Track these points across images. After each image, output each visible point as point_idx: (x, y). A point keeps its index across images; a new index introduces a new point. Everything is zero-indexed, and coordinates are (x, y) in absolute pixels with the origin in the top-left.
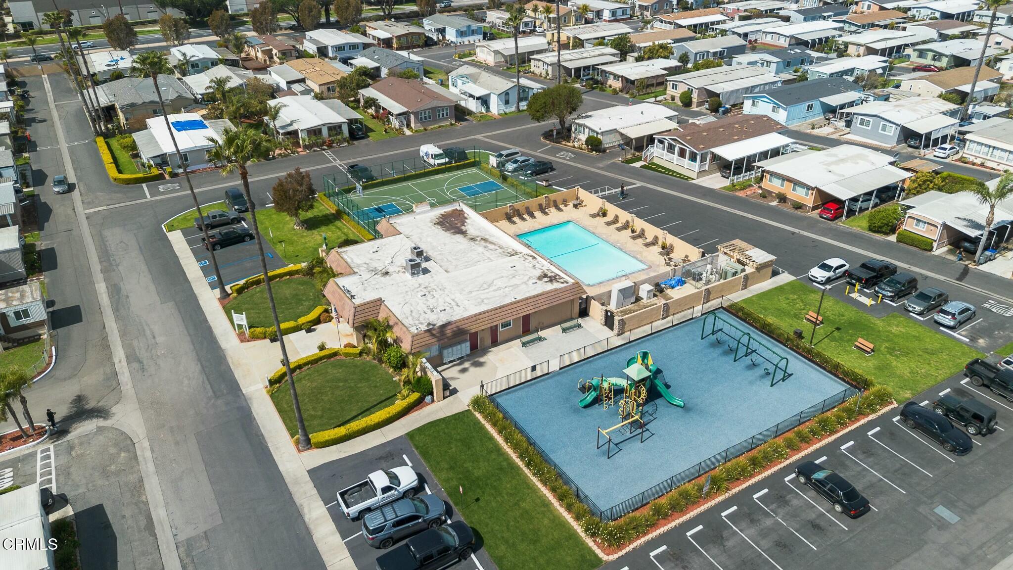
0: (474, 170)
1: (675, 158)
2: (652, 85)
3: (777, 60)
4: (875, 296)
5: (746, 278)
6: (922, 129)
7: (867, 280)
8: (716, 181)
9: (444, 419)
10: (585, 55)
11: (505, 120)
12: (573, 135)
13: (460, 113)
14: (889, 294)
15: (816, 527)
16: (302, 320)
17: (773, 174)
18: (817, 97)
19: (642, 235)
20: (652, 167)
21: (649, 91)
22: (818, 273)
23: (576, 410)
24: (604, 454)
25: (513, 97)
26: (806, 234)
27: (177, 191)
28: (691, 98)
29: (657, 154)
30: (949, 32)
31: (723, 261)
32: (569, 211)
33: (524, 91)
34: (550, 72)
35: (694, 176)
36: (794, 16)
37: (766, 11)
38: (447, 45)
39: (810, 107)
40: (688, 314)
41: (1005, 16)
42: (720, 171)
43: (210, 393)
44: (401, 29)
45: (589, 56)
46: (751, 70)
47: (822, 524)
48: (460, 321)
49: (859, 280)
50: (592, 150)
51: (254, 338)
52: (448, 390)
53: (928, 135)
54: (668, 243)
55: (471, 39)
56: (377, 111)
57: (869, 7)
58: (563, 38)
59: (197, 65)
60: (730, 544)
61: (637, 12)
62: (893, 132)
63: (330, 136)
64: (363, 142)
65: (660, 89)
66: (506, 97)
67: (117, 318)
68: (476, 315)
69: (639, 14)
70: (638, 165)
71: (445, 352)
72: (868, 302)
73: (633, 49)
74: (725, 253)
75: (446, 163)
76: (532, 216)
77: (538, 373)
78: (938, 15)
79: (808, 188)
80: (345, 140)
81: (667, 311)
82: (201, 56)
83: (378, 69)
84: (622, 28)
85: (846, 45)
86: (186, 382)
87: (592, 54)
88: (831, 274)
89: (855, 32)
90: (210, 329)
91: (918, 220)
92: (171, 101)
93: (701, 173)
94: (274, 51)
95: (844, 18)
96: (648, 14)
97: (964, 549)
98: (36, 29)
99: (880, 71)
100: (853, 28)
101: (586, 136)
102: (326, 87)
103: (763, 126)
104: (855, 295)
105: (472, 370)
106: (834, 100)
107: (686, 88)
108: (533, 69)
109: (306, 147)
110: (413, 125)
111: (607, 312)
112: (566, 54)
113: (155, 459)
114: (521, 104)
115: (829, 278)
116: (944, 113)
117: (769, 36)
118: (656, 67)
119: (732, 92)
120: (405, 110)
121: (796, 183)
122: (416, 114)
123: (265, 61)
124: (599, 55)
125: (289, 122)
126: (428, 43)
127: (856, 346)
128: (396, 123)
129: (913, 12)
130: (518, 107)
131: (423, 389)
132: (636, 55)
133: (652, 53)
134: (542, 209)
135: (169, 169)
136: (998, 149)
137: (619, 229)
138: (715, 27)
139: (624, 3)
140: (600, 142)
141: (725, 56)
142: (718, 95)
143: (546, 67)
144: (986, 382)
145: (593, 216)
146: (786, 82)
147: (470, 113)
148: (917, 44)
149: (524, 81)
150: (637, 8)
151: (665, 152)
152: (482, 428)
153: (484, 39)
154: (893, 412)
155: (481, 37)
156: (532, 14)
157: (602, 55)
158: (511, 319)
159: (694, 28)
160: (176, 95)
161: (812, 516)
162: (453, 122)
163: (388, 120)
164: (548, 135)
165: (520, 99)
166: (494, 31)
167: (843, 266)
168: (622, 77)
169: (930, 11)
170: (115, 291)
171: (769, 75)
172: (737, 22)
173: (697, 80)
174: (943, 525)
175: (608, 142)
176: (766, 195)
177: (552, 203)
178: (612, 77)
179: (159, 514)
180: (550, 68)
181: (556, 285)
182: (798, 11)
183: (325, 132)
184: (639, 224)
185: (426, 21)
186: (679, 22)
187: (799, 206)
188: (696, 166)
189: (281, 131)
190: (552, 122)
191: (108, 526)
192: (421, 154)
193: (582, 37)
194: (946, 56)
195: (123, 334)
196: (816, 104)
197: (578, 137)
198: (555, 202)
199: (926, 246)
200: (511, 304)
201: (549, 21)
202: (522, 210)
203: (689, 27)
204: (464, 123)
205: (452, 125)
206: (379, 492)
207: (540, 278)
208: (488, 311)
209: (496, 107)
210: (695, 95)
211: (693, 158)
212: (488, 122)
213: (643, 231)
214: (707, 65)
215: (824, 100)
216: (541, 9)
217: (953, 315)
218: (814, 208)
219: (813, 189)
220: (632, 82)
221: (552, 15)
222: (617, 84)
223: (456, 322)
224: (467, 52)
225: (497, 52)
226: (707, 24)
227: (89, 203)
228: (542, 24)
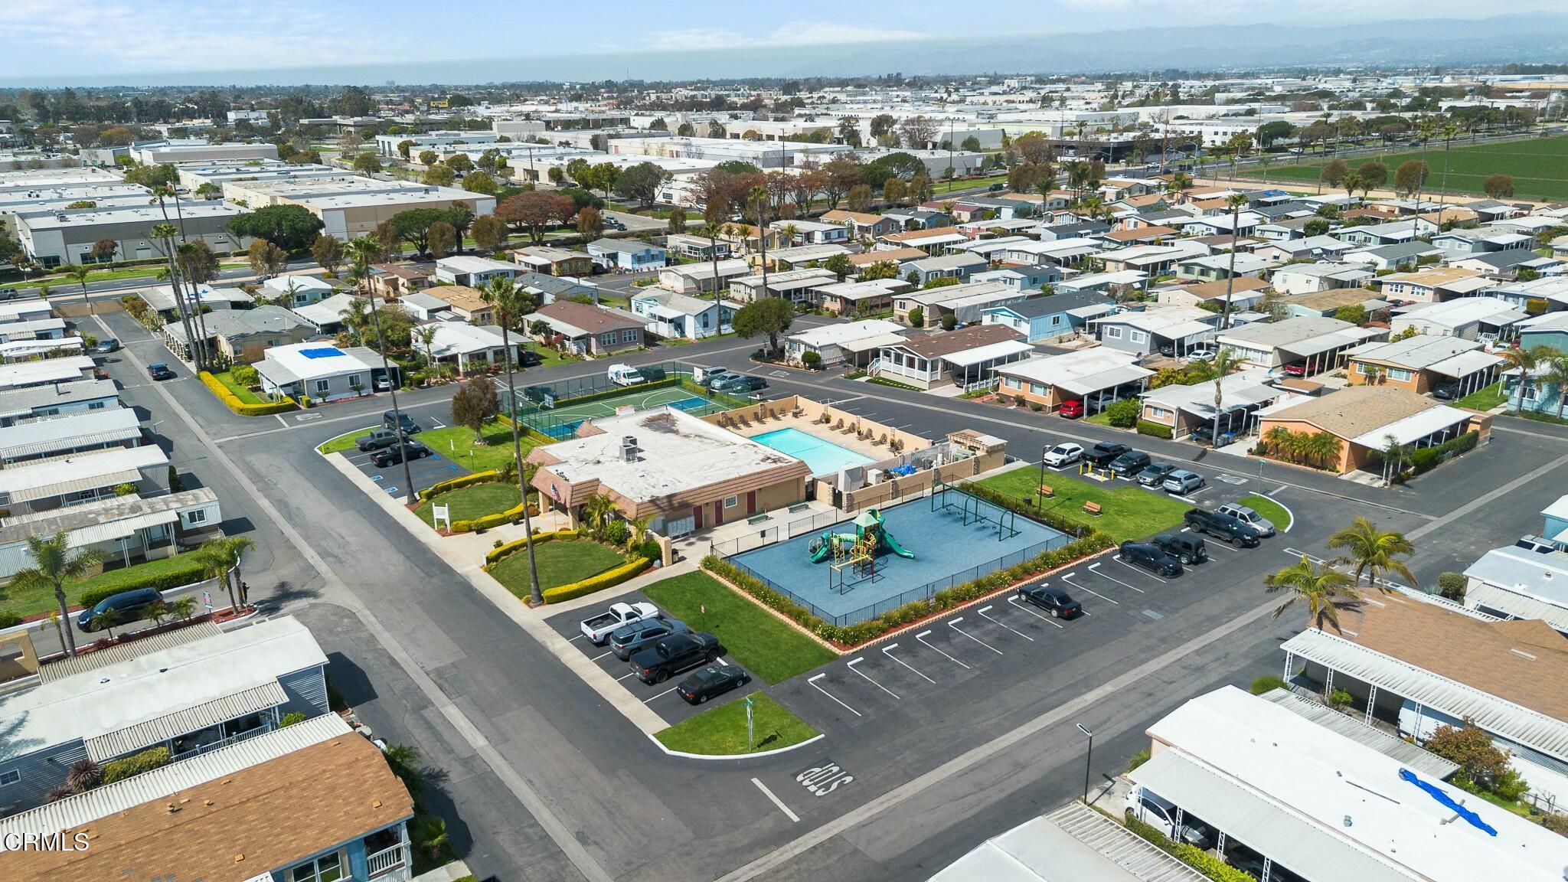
0: (675, 389)
1: (904, 369)
2: (877, 306)
3: (1020, 276)
4: (1108, 475)
5: (977, 460)
6: (1173, 334)
7: (1100, 459)
8: (951, 391)
9: (676, 578)
10: (795, 277)
11: (703, 344)
12: (787, 354)
13: (651, 339)
14: (1121, 469)
15: (1034, 627)
16: (508, 513)
17: (1008, 376)
18: (1062, 309)
19: (869, 435)
20: (878, 381)
21: (873, 312)
22: (1052, 457)
23: (808, 566)
24: (836, 592)
25: (713, 319)
26: (1044, 431)
27: (319, 420)
28: (922, 317)
29: (885, 367)
30: (1221, 247)
31: (954, 449)
32: (788, 420)
33: (725, 312)
34: (754, 296)
35: (925, 386)
36: (1044, 233)
37: (1013, 230)
38: (620, 273)
39: (1056, 321)
40: (918, 494)
41: (1289, 230)
42: (954, 381)
43: (422, 574)
44: (562, 254)
45: (800, 278)
46: (991, 286)
47: (1039, 624)
48: (684, 493)
49: (1092, 459)
50: (810, 368)
51: (457, 531)
52: (676, 557)
53: (1181, 341)
54: (897, 440)
55: (652, 265)
56: (547, 338)
57: (1136, 224)
58: (768, 261)
59: (304, 298)
60: (954, 641)
61: (857, 234)
62: (1144, 341)
63: (496, 361)
64: (535, 368)
65: (886, 310)
66: (704, 319)
67: (294, 526)
68: (700, 488)
69: (858, 236)
70: (863, 379)
71: (670, 525)
72: (1101, 479)
73: (852, 270)
74: (956, 442)
75: (641, 382)
76: (747, 424)
77: (767, 540)
78: (1214, 231)
79: (1045, 386)
80: (512, 367)
81: (896, 493)
82: (311, 287)
83: (540, 296)
84: (837, 250)
85: (1105, 261)
86: (392, 568)
87: (803, 276)
88: (1065, 456)
89: (1115, 249)
90: (404, 529)
91: (1156, 408)
92: (289, 330)
93: (933, 383)
94: (401, 281)
95: (1102, 234)
96: (870, 236)
97: (1164, 634)
98: (63, 265)
99: (1137, 286)
100: (1113, 246)
101: (803, 351)
102: (480, 314)
103: (1001, 334)
104: (1090, 475)
105: (699, 543)
106: (1081, 312)
107: (915, 306)
108: (732, 294)
109: (467, 374)
110: (594, 350)
111: (834, 490)
112: (772, 277)
113: (381, 622)
114: (722, 327)
115: (1063, 461)
116: (1201, 320)
117: (1015, 255)
118: (880, 287)
119: (969, 308)
120: (585, 332)
121: (1034, 383)
122: (598, 337)
123: (388, 293)
124: (812, 277)
125: (445, 347)
126: (597, 271)
127: (1084, 510)
128: (574, 349)
129: (1187, 228)
130: (719, 330)
131: (652, 554)
132: (856, 276)
133: (875, 274)
134: (758, 418)
135: (305, 398)
136: (1251, 350)
137: (845, 433)
138: (952, 246)
139: (840, 224)
140: (818, 358)
141: (962, 275)
142: (952, 311)
143: (748, 290)
144: (1203, 527)
145: (816, 423)
146: (1030, 297)
147: (662, 338)
148: (1185, 259)
149: (723, 303)
150: (856, 231)
151: (893, 363)
152: (715, 581)
153: (667, 265)
154: (1114, 553)
155: (663, 263)
156: (726, 237)
157: (816, 277)
158: (735, 495)
159: (927, 248)
160: (294, 325)
161: (1032, 621)
162: (642, 346)
163: (563, 346)
164: (759, 356)
165: (722, 322)
166: (680, 258)
167: (1078, 449)
168: (841, 297)
169: (1205, 227)
170: (282, 505)
171: (1014, 291)
172: (978, 241)
173: (927, 298)
174: (1148, 621)
175: (827, 357)
176: (1003, 399)
177: (768, 413)
178: (829, 298)
179: (400, 656)
180: (754, 292)
181: (779, 464)
182: (1049, 229)
183: (490, 356)
184: (865, 424)
185: (590, 247)
186: (906, 242)
187: (1038, 408)
188: (926, 375)
189: (437, 356)
190: (762, 343)
191: (351, 665)
192: (610, 376)
193: (790, 260)
194: (1214, 270)
195: (307, 538)
196: (1063, 316)
197: (794, 355)
198: (772, 411)
199: (1165, 434)
200: (736, 479)
201: (747, 245)
202: (736, 419)
203: (920, 247)
204: (655, 348)
205: (641, 349)
206: (623, 617)
207: (763, 460)
208: (712, 485)
209: (692, 330)
210: (926, 314)
211: (923, 367)
212: (682, 346)
213: (870, 431)
214: (940, 284)
215: (1071, 312)
216: (736, 231)
217: (1179, 480)
218: (1054, 409)
219: (1050, 387)
220: (853, 303)
221: (750, 238)
222: (836, 306)
223: (680, 493)
224: (648, 278)
225: (686, 277)
226: (941, 245)
227: (215, 434)
228: (738, 249)
